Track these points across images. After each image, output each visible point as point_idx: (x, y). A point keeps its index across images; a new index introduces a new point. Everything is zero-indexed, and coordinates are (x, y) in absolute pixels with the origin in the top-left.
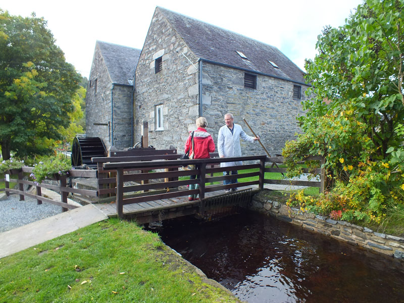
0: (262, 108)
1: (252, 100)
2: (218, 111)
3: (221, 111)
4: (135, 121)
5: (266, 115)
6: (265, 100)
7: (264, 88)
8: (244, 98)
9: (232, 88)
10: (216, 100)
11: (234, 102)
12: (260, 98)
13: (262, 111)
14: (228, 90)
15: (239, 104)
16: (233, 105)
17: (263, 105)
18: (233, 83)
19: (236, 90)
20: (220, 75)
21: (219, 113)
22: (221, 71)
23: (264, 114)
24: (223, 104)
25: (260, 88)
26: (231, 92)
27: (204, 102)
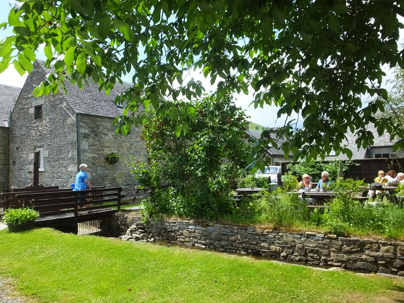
0: (136, 150)
1: (127, 143)
2: (95, 154)
3: (97, 154)
4: (11, 162)
5: (140, 155)
6: (139, 142)
7: (137, 132)
8: (118, 142)
9: (107, 134)
10: (92, 145)
11: (109, 146)
12: (134, 141)
13: (136, 152)
14: (103, 136)
15: (115, 147)
16: (109, 148)
17: (137, 147)
18: (109, 130)
19: (111, 136)
20: (96, 125)
21: (96, 155)
22: (97, 121)
23: (138, 154)
24: (100, 148)
25: (133, 133)
26: (106, 137)
27: (82, 147)
